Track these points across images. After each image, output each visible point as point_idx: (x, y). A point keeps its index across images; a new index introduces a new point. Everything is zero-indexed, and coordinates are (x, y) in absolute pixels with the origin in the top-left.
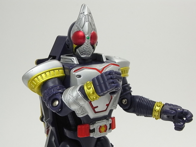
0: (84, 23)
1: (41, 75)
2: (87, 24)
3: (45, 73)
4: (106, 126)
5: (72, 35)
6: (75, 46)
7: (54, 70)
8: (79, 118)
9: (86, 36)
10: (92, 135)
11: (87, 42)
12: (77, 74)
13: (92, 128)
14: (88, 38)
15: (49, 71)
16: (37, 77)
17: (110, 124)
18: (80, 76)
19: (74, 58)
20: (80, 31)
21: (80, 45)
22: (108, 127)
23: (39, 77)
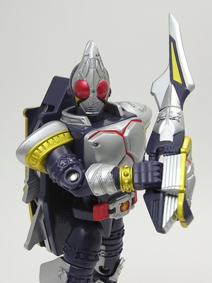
1: (41, 144)
3: (47, 141)
4: (128, 202)
7: (57, 135)
10: (111, 216)
13: (111, 207)
15: (52, 138)
16: (37, 148)
17: (133, 199)
23: (40, 148)
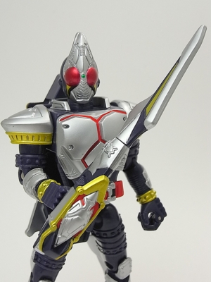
0: (79, 57)
2: (81, 57)
5: (64, 74)
6: (68, 87)
8: (71, 180)
9: (82, 74)
11: (83, 82)
12: (63, 123)
14: (84, 77)
18: (67, 126)
19: (65, 103)
20: (73, 68)
21: (74, 86)
22: (111, 194)
